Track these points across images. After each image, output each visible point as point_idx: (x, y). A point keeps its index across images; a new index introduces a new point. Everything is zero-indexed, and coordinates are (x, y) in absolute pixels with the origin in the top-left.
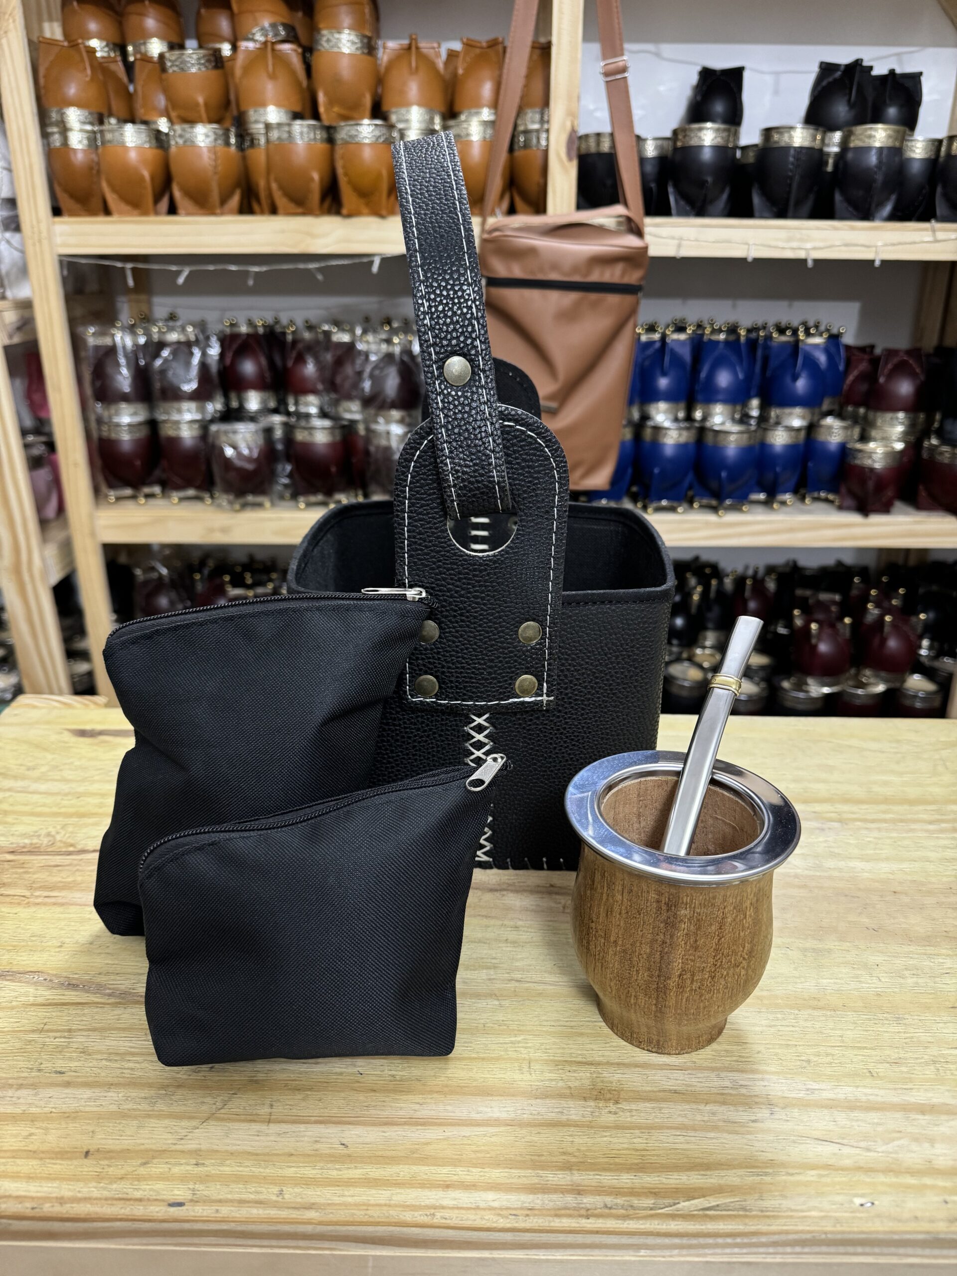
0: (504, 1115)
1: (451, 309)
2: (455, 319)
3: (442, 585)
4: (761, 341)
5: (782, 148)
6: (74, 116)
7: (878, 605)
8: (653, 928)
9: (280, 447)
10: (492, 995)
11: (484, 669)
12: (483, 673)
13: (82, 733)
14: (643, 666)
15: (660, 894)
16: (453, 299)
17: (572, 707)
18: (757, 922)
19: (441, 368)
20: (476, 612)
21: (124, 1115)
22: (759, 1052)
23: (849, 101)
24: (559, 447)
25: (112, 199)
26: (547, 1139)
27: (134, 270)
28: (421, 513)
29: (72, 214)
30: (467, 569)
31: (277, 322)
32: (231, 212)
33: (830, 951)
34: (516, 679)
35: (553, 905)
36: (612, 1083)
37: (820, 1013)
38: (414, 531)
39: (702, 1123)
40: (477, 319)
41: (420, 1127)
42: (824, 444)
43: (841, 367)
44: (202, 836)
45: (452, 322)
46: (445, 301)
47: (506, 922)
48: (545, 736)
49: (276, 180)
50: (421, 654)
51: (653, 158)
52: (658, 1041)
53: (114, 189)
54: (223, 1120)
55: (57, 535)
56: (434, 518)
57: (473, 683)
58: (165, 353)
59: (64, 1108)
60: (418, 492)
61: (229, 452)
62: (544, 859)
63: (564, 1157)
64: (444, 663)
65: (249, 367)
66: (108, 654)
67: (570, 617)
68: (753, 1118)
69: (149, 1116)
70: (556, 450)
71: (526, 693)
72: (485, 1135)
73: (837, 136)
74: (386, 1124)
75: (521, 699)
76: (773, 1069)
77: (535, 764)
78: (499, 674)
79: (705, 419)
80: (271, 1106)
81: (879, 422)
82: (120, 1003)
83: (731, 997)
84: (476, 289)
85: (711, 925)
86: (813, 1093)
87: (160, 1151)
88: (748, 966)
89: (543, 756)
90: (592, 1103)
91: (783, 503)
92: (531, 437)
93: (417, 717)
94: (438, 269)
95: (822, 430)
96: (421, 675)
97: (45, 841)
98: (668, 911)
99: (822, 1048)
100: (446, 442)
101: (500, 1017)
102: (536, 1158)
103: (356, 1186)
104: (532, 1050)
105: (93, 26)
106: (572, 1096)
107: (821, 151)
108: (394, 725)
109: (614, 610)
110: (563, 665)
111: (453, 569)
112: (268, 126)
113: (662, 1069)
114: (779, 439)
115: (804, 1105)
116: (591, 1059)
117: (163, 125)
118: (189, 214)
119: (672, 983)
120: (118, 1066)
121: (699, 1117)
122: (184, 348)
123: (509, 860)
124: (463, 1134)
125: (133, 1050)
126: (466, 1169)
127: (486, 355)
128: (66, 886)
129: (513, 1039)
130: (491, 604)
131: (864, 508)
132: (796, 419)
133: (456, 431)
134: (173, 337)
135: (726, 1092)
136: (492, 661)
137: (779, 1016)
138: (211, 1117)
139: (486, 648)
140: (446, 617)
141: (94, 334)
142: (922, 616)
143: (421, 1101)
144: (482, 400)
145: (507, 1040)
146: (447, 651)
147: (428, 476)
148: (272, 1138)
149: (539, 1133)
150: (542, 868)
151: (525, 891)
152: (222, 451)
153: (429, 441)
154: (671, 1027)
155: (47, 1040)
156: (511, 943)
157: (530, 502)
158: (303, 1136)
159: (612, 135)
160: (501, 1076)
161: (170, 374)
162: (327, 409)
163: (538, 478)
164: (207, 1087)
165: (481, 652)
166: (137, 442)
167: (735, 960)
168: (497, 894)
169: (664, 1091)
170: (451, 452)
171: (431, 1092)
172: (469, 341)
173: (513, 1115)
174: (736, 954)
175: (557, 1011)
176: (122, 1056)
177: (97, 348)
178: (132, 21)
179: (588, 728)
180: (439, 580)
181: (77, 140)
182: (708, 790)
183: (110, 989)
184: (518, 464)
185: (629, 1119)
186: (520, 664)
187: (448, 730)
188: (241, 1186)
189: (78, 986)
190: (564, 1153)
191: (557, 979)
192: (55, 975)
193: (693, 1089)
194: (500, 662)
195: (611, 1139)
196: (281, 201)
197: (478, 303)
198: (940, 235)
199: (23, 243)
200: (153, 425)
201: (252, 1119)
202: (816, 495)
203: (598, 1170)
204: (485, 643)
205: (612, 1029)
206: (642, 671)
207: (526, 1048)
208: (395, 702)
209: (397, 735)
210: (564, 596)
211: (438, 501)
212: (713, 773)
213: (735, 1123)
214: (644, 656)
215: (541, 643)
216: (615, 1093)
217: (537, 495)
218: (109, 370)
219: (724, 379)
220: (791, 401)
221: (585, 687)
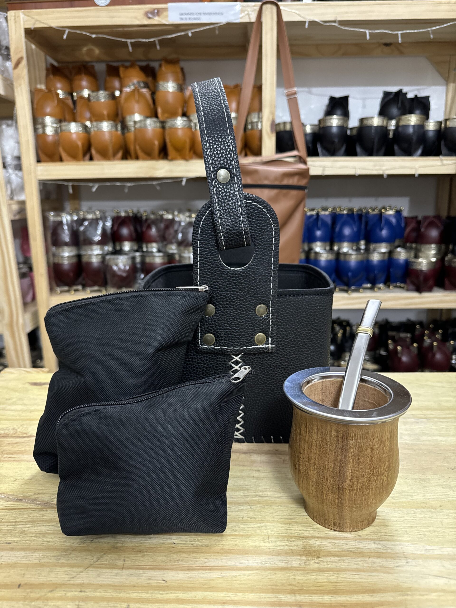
0: (255, 565)
1: (220, 147)
2: (222, 151)
3: (217, 285)
4: (364, 214)
5: (369, 126)
6: (48, 120)
7: (429, 338)
8: (335, 453)
9: (139, 266)
10: (246, 503)
11: (238, 329)
12: (238, 332)
13: (35, 384)
14: (320, 329)
15: (338, 432)
16: (221, 142)
17: (284, 351)
18: (391, 450)
19: (215, 175)
20: (234, 299)
21: (42, 565)
22: (396, 530)
23: (398, 107)
24: (274, 213)
25: (64, 155)
26: (280, 577)
27: (73, 186)
28: (205, 248)
29: (45, 161)
30: (229, 276)
31: (138, 212)
32: (118, 159)
33: (429, 479)
34: (255, 335)
35: (278, 459)
36: (315, 547)
37: (428, 510)
38: (202, 257)
39: (368, 568)
40: (233, 151)
41: (207, 571)
42: (397, 260)
43: (403, 225)
44: (91, 407)
45: (220, 153)
46: (217, 143)
47: (252, 468)
48: (271, 367)
49: (139, 145)
50: (206, 322)
51: (310, 134)
52: (340, 524)
53: (65, 150)
54: (97, 568)
55: (31, 309)
56: (212, 250)
57: (233, 337)
58: (86, 223)
59: (9, 561)
60: (204, 237)
61: (115, 268)
62: (272, 437)
63: (291, 587)
64: (218, 327)
65: (125, 231)
66: (47, 319)
67: (282, 302)
68: (397, 565)
69: (56, 566)
70: (273, 215)
71: (260, 343)
72: (244, 575)
73: (393, 122)
74: (188, 569)
75: (258, 346)
76: (405, 539)
77: (266, 383)
78: (246, 333)
79: (339, 249)
80: (124, 560)
81: (423, 250)
82: (44, 508)
83: (379, 494)
84: (232, 137)
85: (367, 449)
86: (429, 551)
87: (60, 584)
88: (388, 475)
89: (270, 378)
90: (304, 558)
91: (380, 289)
92: (260, 208)
93: (204, 357)
94: (214, 129)
95: (396, 254)
96: (206, 334)
97: (12, 432)
98: (342, 442)
99: (431, 528)
100: (218, 210)
101: (251, 514)
102: (275, 587)
103: (171, 604)
104: (269, 531)
105: (59, 85)
106: (293, 554)
107: (386, 127)
108: (192, 361)
109: (304, 299)
110: (279, 328)
111: (222, 277)
112: (135, 122)
113: (342, 540)
114: (376, 257)
115: (426, 558)
116: (303, 535)
117: (88, 123)
118: (99, 160)
119: (346, 485)
120: (41, 540)
121: (366, 565)
122: (94, 222)
123: (253, 438)
124: (232, 574)
125: (49, 532)
126: (235, 593)
127: (237, 168)
128: (21, 452)
129: (259, 525)
130: (241, 295)
131: (419, 289)
132: (383, 248)
133: (223, 204)
134: (90, 216)
135: (380, 551)
136: (242, 325)
137: (405, 512)
138: (90, 566)
139: (239, 318)
140: (219, 302)
141: (53, 215)
142: (452, 342)
143: (208, 557)
144: (236, 190)
145: (256, 526)
146: (219, 320)
147: (209, 229)
148: (124, 577)
149: (275, 574)
150: (271, 442)
151: (263, 453)
152: (111, 268)
153: (210, 211)
154: (347, 514)
155: (3, 527)
156: (255, 478)
157: (260, 241)
158: (142, 576)
159: (291, 123)
160: (252, 544)
161: (88, 233)
162: (161, 248)
163: (264, 229)
164: (89, 551)
165: (237, 320)
166: (71, 265)
167: (381, 471)
168: (248, 455)
169: (345, 551)
170: (220, 215)
171: (214, 552)
172: (229, 162)
173: (260, 564)
174: (381, 468)
175: (282, 511)
176: (44, 535)
177: (54, 222)
178: (76, 83)
179: (293, 363)
180: (215, 282)
181: (49, 131)
182: (359, 385)
183: (39, 501)
184: (254, 222)
185: (326, 566)
186: (257, 327)
187: (220, 364)
188: (106, 603)
189: (22, 500)
190: (290, 585)
191: (282, 495)
192: (11, 495)
193: (361, 550)
194: (247, 326)
195: (316, 577)
196: (140, 153)
197: (233, 144)
198: (445, 162)
199: (23, 175)
200: (79, 257)
201: (113, 567)
202: (395, 284)
203: (310, 593)
204: (239, 316)
205: (313, 519)
206: (320, 332)
207: (266, 529)
208: (193, 349)
209: (194, 367)
210: (278, 291)
211: (215, 241)
212: (361, 376)
213: (387, 567)
214: (320, 324)
215: (268, 316)
216: (317, 552)
217: (263, 238)
218: (59, 231)
219: (347, 231)
220: (380, 240)
221: (291, 341)
